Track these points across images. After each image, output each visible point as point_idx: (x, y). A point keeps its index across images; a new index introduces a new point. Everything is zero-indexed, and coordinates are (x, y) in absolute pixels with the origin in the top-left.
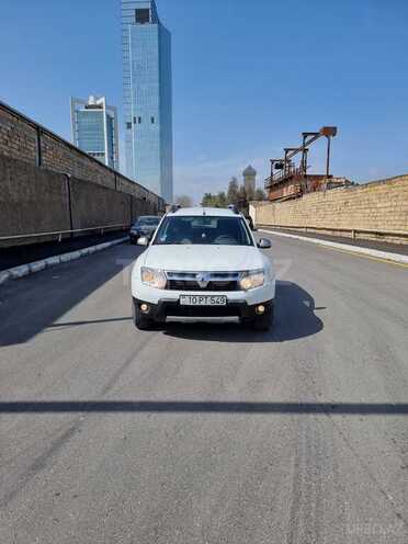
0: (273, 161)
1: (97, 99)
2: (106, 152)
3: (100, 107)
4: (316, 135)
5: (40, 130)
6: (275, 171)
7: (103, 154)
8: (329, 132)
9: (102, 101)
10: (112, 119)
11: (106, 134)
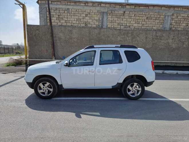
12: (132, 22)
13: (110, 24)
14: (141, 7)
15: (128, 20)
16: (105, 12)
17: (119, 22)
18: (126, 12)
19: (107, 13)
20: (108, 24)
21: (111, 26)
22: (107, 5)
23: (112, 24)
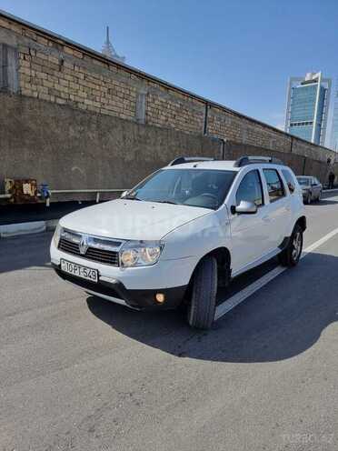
1: (314, 74)
2: (315, 121)
3: (315, 81)
5: (208, 104)
7: (311, 123)
9: (318, 75)
10: (325, 90)
11: (317, 104)
12: (80, 93)
13: (28, 86)
14: (95, 62)
15: (72, 85)
16: (11, 47)
17: (50, 85)
18: (65, 64)
19: (15, 50)
20: (22, 83)
21: (30, 92)
22: (14, 28)
23: (34, 87)
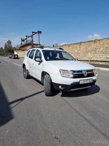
0: (21, 39)
4: (36, 33)
6: (23, 42)
8: (40, 32)
